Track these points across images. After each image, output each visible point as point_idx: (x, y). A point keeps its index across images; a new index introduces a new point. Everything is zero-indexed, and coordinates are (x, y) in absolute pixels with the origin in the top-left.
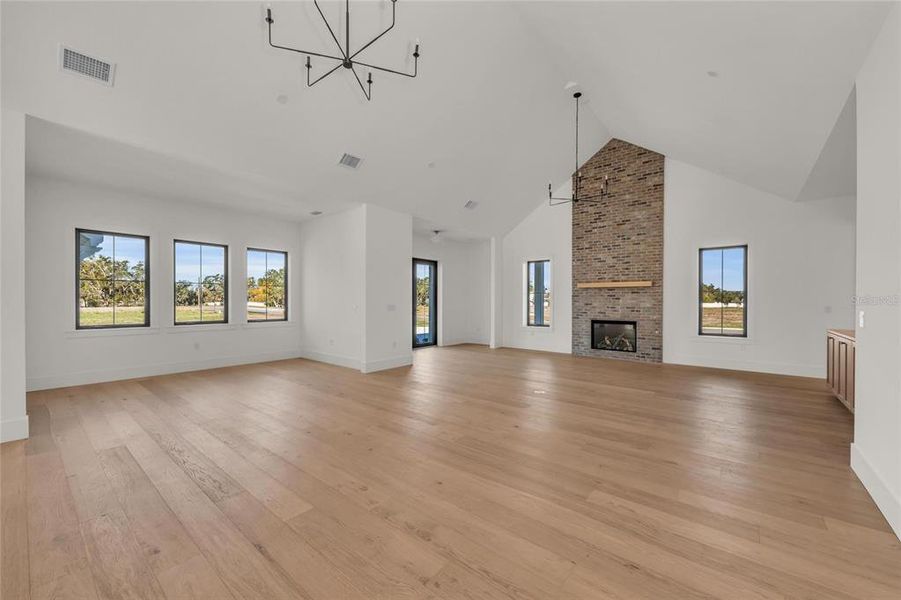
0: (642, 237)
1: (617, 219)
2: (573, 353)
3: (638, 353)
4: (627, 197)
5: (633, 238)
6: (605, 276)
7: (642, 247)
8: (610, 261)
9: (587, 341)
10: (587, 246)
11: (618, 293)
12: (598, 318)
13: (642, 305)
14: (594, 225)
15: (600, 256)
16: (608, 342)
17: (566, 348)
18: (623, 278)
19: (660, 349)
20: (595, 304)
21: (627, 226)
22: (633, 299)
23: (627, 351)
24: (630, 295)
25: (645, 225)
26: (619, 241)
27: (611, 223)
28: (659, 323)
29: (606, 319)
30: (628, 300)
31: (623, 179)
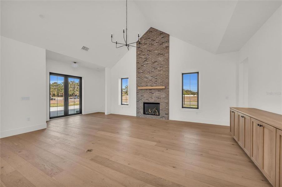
0: (161, 68)
1: (153, 61)
2: (137, 116)
3: (160, 116)
4: (156, 51)
5: (158, 69)
6: (148, 84)
7: (162, 72)
8: (150, 78)
9: (142, 111)
10: (142, 72)
11: (153, 91)
12: (146, 102)
13: (162, 96)
14: (144, 63)
15: (147, 76)
16: (150, 111)
17: (134, 114)
18: (155, 85)
19: (168, 114)
20: (145, 96)
21: (156, 64)
22: (158, 94)
23: (157, 115)
24: (157, 92)
25: (162, 63)
26: (153, 70)
27: (150, 62)
28: (168, 104)
29: (149, 102)
30: (157, 94)
31: (155, 44)
